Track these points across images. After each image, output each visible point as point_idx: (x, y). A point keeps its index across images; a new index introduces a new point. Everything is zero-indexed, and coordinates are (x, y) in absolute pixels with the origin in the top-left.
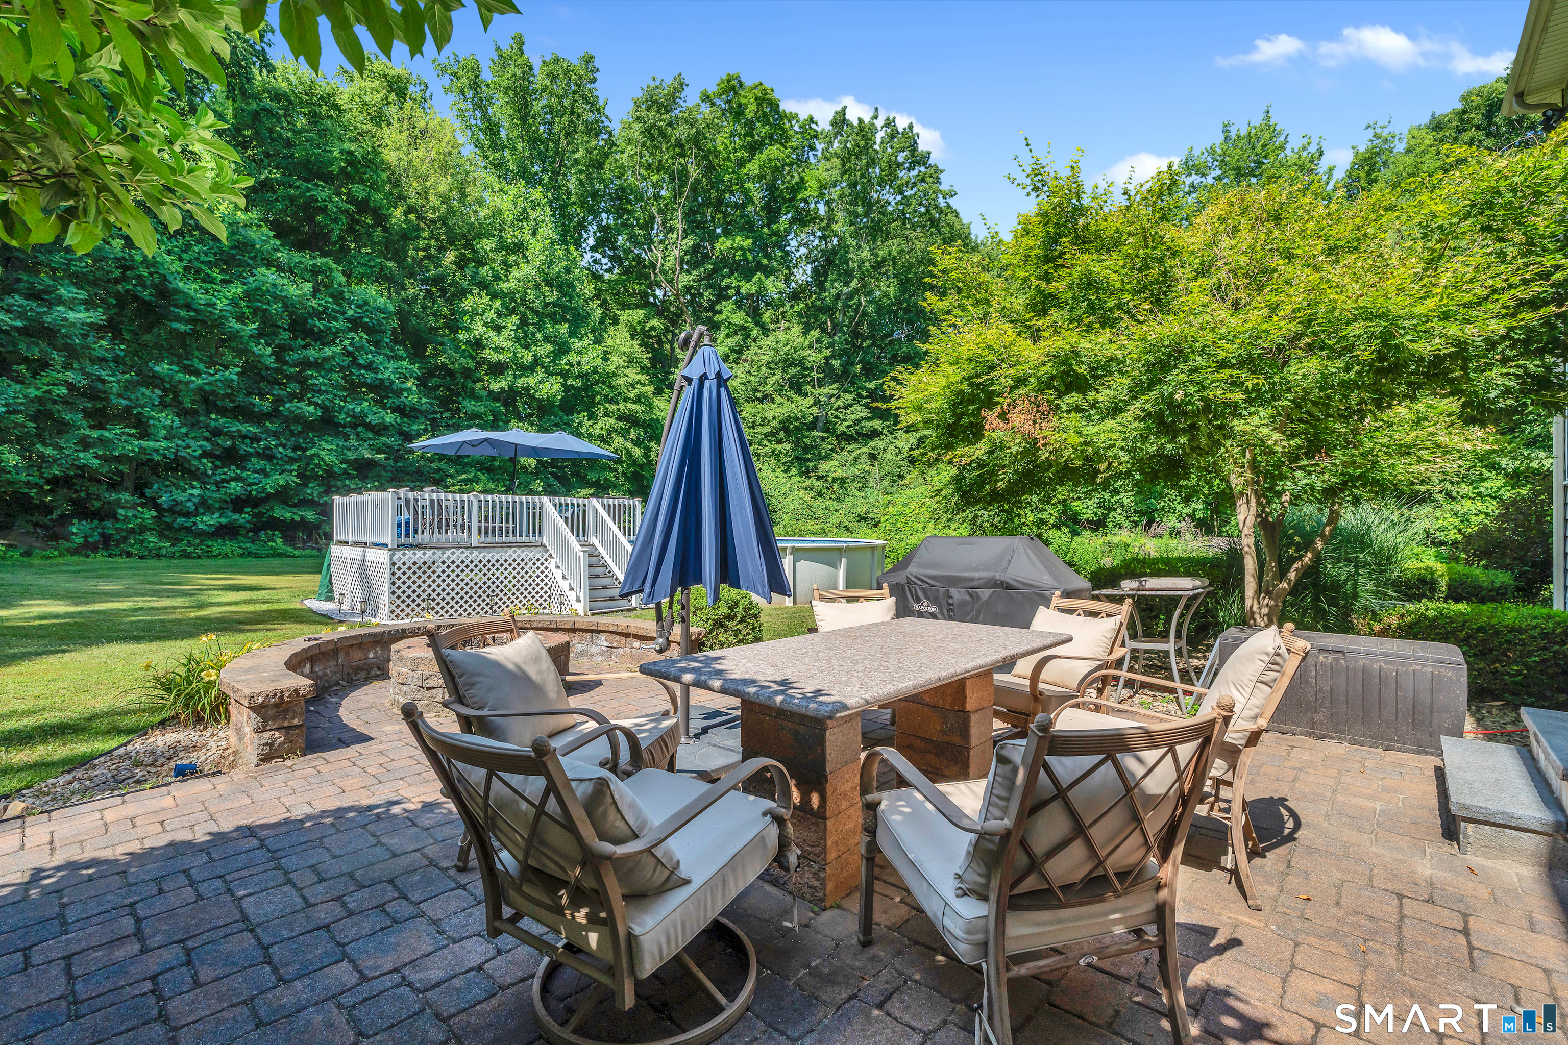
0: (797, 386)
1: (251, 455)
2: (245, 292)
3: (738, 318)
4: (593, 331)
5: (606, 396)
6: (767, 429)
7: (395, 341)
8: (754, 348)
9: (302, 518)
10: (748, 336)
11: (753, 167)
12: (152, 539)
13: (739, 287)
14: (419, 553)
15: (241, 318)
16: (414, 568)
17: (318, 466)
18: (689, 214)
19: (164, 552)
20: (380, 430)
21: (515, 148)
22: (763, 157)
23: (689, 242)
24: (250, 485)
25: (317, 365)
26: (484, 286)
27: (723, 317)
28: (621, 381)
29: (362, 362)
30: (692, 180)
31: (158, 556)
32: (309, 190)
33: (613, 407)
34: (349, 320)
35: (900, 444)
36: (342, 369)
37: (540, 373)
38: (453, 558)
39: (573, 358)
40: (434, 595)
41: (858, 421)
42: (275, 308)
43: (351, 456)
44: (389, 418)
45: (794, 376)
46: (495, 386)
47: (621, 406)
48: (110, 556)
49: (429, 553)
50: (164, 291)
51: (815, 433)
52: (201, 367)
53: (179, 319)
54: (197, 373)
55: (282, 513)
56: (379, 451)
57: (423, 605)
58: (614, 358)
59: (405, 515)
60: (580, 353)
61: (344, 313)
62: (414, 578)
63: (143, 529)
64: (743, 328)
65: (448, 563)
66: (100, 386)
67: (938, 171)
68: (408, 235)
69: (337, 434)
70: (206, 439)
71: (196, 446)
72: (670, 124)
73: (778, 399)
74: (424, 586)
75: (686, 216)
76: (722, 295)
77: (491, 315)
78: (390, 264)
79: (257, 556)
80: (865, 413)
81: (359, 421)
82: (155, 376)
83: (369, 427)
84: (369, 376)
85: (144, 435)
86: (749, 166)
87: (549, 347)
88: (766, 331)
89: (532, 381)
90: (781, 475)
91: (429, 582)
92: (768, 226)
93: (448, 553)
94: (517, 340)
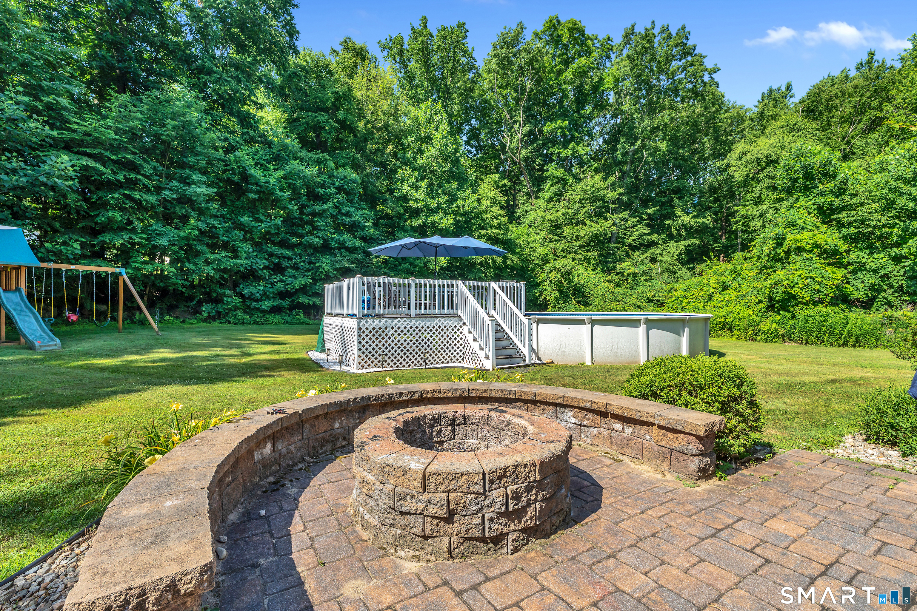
0: (599, 214)
1: (287, 267)
2: (284, 175)
3: (559, 173)
4: (471, 186)
5: (480, 225)
6: (580, 243)
7: (361, 200)
8: (570, 192)
9: (314, 303)
10: (566, 184)
11: (568, 74)
12: (240, 313)
13: (559, 153)
14: (377, 321)
15: (282, 190)
16: (374, 332)
17: (321, 272)
18: (528, 110)
19: (245, 321)
20: (353, 250)
21: (423, 86)
22: (575, 66)
23: (527, 129)
24: (287, 285)
25: (320, 214)
26: (407, 163)
27: (550, 173)
28: (489, 215)
29: (343, 211)
30: (528, 89)
31: (243, 323)
32: (316, 117)
33: (484, 232)
34: (336, 188)
35: (672, 250)
36: (332, 216)
37: (441, 214)
38: (399, 325)
39: (460, 203)
40: (386, 352)
41: (641, 235)
42: (299, 183)
43: (338, 266)
44: (358, 243)
45: (598, 208)
46: (415, 223)
47: (489, 231)
48: (221, 323)
49: (383, 321)
50: (245, 177)
51: (612, 245)
52: (263, 218)
53: (252, 191)
54: (261, 221)
55: (304, 300)
56: (353, 263)
57: (380, 358)
58: (484, 202)
59: (367, 295)
60: (464, 199)
61: (334, 184)
62: (374, 339)
63: (236, 308)
64: (562, 179)
65: (396, 328)
66: (214, 230)
67: (702, 57)
68: (368, 137)
69: (331, 254)
70: (266, 259)
71: (262, 263)
72: (515, 56)
73: (588, 222)
74: (380, 345)
75: (524, 112)
76: (548, 159)
77: (413, 180)
78: (358, 156)
79: (291, 323)
80: (646, 230)
81: (342, 246)
82: (241, 224)
83: (347, 249)
84: (347, 220)
85: (236, 257)
86: (566, 74)
87: (446, 198)
88: (578, 180)
89: (436, 218)
90: (591, 272)
91: (383, 342)
92: (578, 111)
93: (396, 321)
94: (428, 194)
